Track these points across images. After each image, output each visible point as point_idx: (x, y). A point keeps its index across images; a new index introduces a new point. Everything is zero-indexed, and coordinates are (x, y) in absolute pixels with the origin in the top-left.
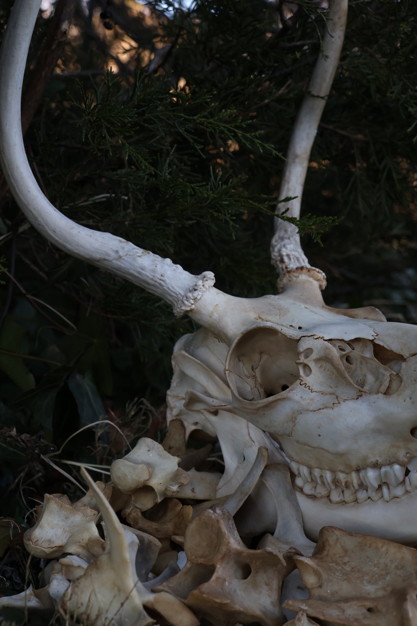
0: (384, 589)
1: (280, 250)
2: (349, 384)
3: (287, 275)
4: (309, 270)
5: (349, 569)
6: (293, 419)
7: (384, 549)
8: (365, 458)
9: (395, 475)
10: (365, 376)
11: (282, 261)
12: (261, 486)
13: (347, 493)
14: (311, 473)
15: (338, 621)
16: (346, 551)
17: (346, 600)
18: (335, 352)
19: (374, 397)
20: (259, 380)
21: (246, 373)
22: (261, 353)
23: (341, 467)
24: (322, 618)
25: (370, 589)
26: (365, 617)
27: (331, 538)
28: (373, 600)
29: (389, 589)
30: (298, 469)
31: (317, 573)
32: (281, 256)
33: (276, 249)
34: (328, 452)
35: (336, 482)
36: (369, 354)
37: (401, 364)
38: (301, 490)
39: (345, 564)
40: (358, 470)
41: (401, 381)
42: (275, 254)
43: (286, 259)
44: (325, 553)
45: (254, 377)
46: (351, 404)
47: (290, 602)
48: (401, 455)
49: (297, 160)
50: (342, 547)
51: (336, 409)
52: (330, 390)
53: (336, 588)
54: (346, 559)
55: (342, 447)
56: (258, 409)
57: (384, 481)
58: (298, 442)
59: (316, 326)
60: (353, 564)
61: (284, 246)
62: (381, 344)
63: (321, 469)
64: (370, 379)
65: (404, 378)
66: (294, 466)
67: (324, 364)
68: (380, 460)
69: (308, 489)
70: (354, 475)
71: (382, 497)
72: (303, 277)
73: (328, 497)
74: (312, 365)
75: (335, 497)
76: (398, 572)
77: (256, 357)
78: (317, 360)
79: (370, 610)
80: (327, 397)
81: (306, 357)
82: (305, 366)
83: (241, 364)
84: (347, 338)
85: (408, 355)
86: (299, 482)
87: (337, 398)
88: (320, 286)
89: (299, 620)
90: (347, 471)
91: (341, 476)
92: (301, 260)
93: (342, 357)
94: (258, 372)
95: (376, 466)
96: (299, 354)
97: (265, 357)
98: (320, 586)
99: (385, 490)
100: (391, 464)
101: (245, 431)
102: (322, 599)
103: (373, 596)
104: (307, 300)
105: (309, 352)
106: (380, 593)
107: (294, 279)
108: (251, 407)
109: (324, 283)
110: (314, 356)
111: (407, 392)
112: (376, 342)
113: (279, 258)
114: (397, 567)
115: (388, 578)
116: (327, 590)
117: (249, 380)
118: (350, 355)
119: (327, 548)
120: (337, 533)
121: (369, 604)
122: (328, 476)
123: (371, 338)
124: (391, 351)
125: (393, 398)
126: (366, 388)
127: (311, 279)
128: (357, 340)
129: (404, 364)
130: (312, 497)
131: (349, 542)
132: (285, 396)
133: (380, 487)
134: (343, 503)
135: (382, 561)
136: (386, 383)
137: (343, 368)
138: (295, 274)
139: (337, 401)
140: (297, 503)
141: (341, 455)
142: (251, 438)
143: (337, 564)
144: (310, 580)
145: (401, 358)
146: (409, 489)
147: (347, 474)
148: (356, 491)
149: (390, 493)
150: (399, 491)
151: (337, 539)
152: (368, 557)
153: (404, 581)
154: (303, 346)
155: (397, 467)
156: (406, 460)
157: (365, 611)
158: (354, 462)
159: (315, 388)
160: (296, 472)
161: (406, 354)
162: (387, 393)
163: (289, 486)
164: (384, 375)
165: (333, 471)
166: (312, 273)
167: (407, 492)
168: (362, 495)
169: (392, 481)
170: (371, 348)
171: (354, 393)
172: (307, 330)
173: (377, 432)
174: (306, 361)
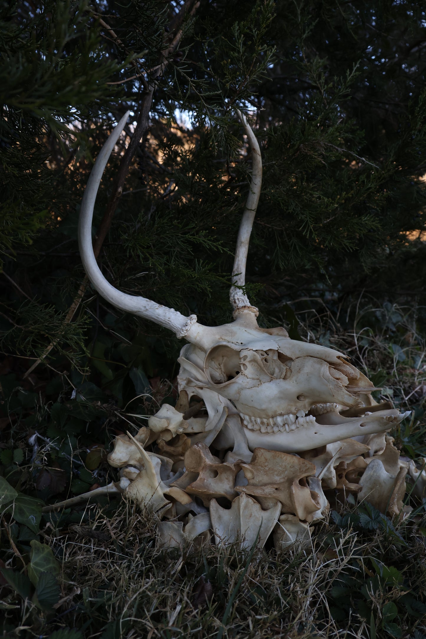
0: (284, 478)
1: (234, 296)
2: (266, 374)
3: (237, 311)
4: (249, 307)
5: (267, 469)
6: (239, 392)
7: (285, 458)
8: (275, 412)
9: (291, 420)
10: (274, 369)
11: (235, 302)
12: (225, 426)
13: (269, 428)
14: (250, 419)
15: (261, 495)
16: (266, 460)
17: (265, 485)
18: (259, 357)
19: (278, 381)
20: (223, 370)
21: (216, 367)
22: (223, 356)
23: (264, 416)
24: (253, 494)
25: (277, 479)
26: (274, 493)
27: (259, 453)
28: (278, 484)
29: (286, 478)
30: (244, 417)
31: (251, 472)
32: (235, 299)
33: (232, 295)
34: (257, 409)
35: (262, 423)
36: (276, 357)
37: (291, 363)
38: (247, 427)
39: (266, 466)
40: (273, 417)
41: (291, 372)
42: (231, 298)
43: (237, 301)
44: (256, 461)
45: (220, 369)
46: (267, 385)
47: (238, 488)
48: (293, 409)
49: (242, 245)
50: (265, 458)
51: (260, 387)
52: (257, 377)
53: (261, 479)
54: (266, 464)
55: (264, 407)
56: (221, 388)
57: (286, 422)
58: (242, 404)
59: (250, 342)
60: (270, 466)
61: (236, 293)
62: (282, 352)
63: (255, 417)
64: (277, 370)
65: (293, 370)
66: (242, 415)
67: (254, 363)
68: (283, 412)
69: (250, 426)
70: (271, 420)
71: (286, 430)
72: (246, 311)
73: (260, 430)
74: (247, 364)
75: (263, 430)
76: (291, 469)
77: (221, 359)
78: (250, 361)
79: (276, 489)
80: (256, 381)
81: (244, 360)
82: (244, 365)
83: (213, 362)
84: (265, 349)
85: (295, 358)
86: (245, 423)
87: (260, 381)
88: (256, 315)
89: (242, 496)
90: (267, 418)
91: (265, 420)
92: (245, 302)
93: (262, 360)
94: (222, 366)
95: (281, 415)
96: (240, 359)
97: (225, 358)
98: (253, 478)
99: (286, 426)
100: (288, 414)
101: (217, 397)
102: (254, 485)
103: (278, 482)
104: (247, 325)
105: (245, 357)
106: (282, 480)
107: (241, 312)
108: (217, 387)
109: (258, 314)
110: (248, 359)
111: (294, 378)
112: (279, 351)
113: (233, 300)
114: (290, 467)
115: (286, 473)
116: (256, 480)
117: (218, 370)
118: (267, 358)
119: (257, 458)
120: (262, 451)
121: (276, 486)
122: (259, 420)
123: (277, 349)
124: (286, 356)
125: (287, 381)
126: (275, 375)
127: (250, 312)
128: (270, 350)
129: (293, 363)
130: (252, 430)
131: (268, 455)
132: (234, 381)
133: (284, 425)
134: (267, 433)
135: (284, 464)
136: (284, 373)
137: (262, 366)
138: (242, 310)
139: (260, 382)
140: (245, 434)
141: (263, 410)
142: (220, 401)
143: (262, 467)
144: (249, 475)
145: (291, 359)
146: (298, 426)
147: (267, 419)
148: (273, 427)
149: (289, 428)
150: (293, 427)
151: (262, 454)
152: (277, 462)
153: (294, 473)
154: (243, 354)
155: (291, 416)
156: (295, 412)
157: (274, 490)
158: (270, 414)
159: (249, 377)
160: (243, 418)
161: (294, 358)
162: (284, 379)
163: (240, 425)
164: (283, 368)
165: (260, 418)
166: (250, 309)
167: (297, 428)
168: (276, 429)
169: (290, 423)
170: (277, 354)
171: (268, 378)
172: (245, 345)
173: (281, 398)
174: (244, 363)
